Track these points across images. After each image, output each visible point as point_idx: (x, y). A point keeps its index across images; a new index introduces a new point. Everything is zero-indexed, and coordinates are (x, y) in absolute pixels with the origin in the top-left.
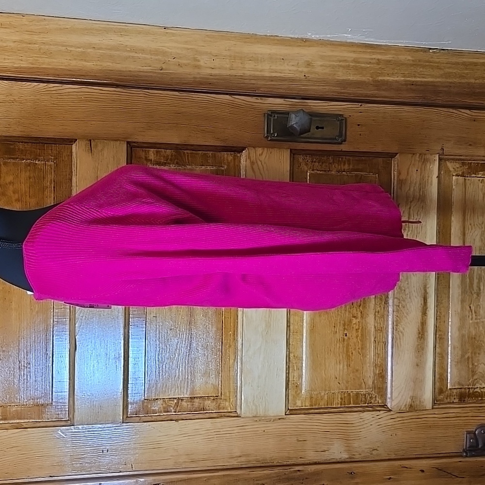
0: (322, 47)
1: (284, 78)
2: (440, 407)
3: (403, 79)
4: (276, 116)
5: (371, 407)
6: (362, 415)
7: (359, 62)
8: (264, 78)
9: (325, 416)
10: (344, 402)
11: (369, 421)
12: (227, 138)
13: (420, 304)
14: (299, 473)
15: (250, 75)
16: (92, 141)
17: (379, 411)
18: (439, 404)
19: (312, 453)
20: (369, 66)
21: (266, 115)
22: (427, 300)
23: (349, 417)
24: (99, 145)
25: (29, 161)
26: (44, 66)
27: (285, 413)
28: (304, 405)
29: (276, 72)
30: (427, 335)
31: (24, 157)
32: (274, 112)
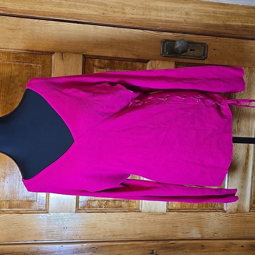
0: (195, 4)
1: (173, 21)
2: (253, 211)
3: (241, 24)
4: (168, 42)
5: (215, 209)
6: (210, 213)
7: (216, 14)
8: (161, 21)
9: (189, 214)
10: (200, 206)
11: (213, 217)
12: (139, 54)
13: (245, 152)
14: (173, 245)
15: (154, 19)
16: (63, 53)
17: (219, 212)
18: (253, 209)
19: (181, 234)
20: (221, 16)
21: (162, 42)
22: (249, 151)
23: (202, 214)
24: (67, 56)
25: (27, 64)
26: (37, 10)
27: (167, 211)
28: (177, 207)
29: (169, 17)
30: (248, 170)
31: (25, 61)
32: (167, 40)
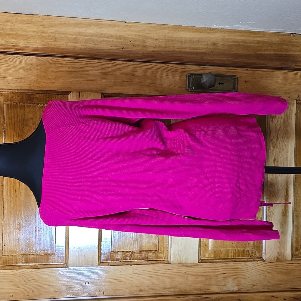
0: (223, 33)
1: (199, 52)
2: (296, 259)
3: (274, 53)
4: (194, 76)
5: (252, 258)
6: (247, 263)
7: (246, 43)
8: (186, 53)
9: (223, 264)
10: (236, 255)
11: (251, 267)
12: (163, 90)
13: (284, 194)
14: (207, 299)
15: (178, 51)
16: (80, 92)
17: (258, 261)
18: (296, 257)
19: (215, 286)
20: (252, 45)
21: (187, 76)
22: (288, 192)
23: (238, 265)
24: (85, 95)
25: (42, 105)
26: (51, 47)
27: (199, 261)
28: (210, 257)
29: (194, 49)
30: (288, 214)
31: (39, 103)
32: (192, 74)
